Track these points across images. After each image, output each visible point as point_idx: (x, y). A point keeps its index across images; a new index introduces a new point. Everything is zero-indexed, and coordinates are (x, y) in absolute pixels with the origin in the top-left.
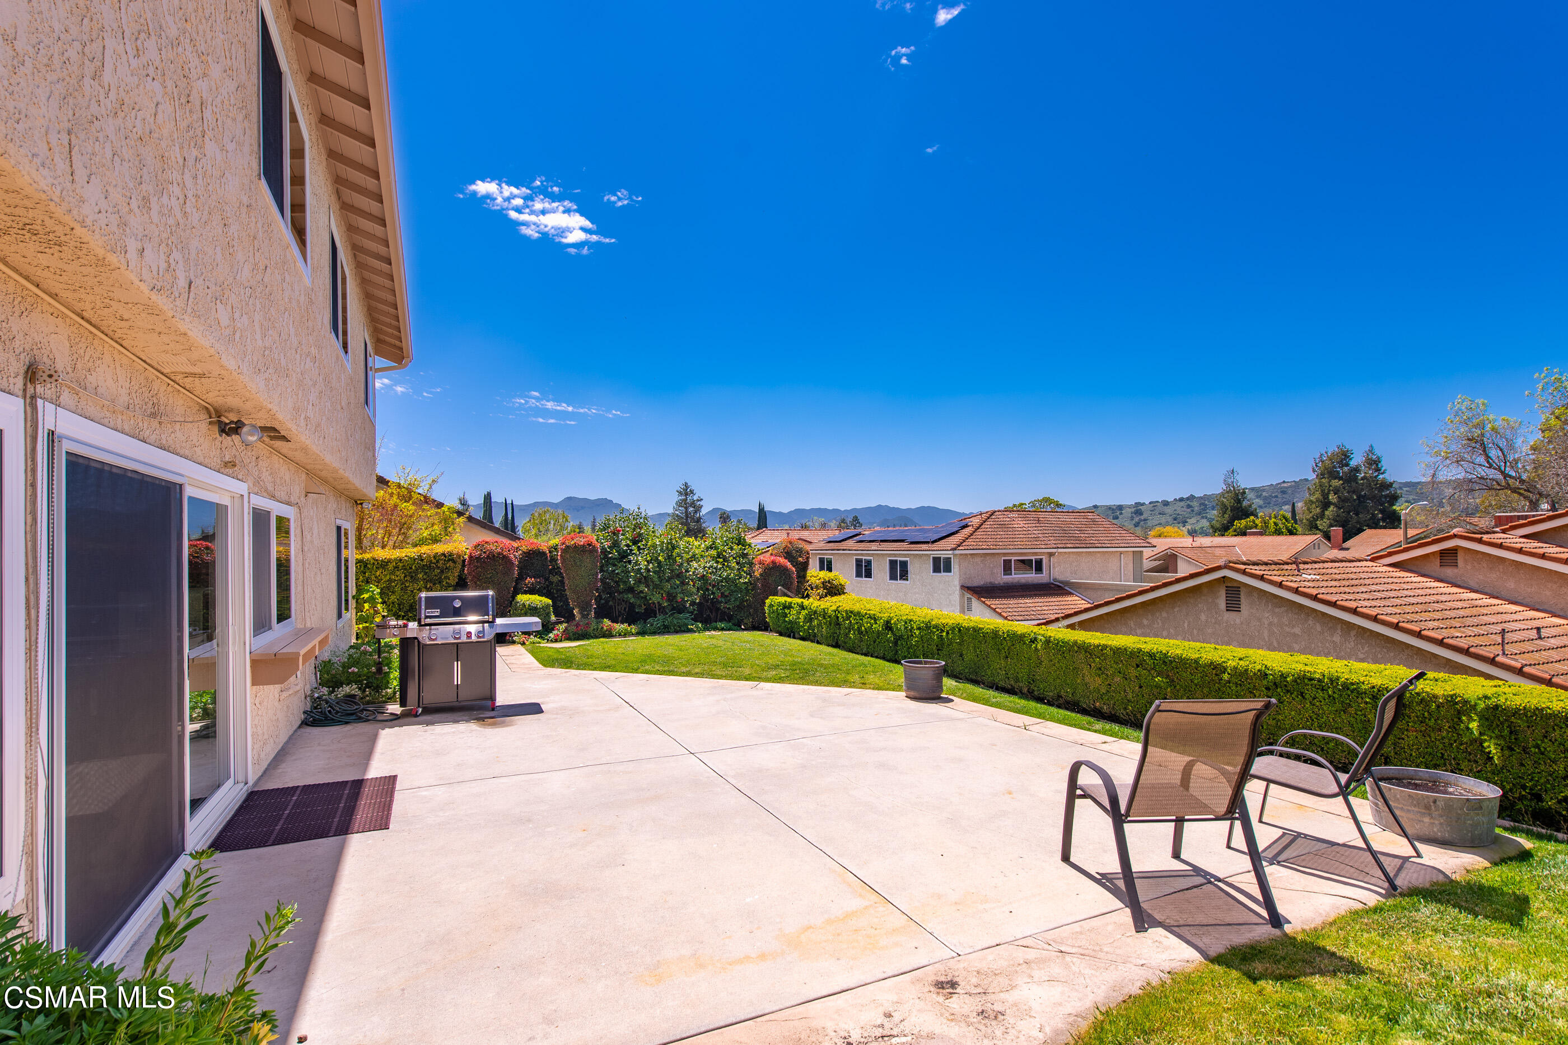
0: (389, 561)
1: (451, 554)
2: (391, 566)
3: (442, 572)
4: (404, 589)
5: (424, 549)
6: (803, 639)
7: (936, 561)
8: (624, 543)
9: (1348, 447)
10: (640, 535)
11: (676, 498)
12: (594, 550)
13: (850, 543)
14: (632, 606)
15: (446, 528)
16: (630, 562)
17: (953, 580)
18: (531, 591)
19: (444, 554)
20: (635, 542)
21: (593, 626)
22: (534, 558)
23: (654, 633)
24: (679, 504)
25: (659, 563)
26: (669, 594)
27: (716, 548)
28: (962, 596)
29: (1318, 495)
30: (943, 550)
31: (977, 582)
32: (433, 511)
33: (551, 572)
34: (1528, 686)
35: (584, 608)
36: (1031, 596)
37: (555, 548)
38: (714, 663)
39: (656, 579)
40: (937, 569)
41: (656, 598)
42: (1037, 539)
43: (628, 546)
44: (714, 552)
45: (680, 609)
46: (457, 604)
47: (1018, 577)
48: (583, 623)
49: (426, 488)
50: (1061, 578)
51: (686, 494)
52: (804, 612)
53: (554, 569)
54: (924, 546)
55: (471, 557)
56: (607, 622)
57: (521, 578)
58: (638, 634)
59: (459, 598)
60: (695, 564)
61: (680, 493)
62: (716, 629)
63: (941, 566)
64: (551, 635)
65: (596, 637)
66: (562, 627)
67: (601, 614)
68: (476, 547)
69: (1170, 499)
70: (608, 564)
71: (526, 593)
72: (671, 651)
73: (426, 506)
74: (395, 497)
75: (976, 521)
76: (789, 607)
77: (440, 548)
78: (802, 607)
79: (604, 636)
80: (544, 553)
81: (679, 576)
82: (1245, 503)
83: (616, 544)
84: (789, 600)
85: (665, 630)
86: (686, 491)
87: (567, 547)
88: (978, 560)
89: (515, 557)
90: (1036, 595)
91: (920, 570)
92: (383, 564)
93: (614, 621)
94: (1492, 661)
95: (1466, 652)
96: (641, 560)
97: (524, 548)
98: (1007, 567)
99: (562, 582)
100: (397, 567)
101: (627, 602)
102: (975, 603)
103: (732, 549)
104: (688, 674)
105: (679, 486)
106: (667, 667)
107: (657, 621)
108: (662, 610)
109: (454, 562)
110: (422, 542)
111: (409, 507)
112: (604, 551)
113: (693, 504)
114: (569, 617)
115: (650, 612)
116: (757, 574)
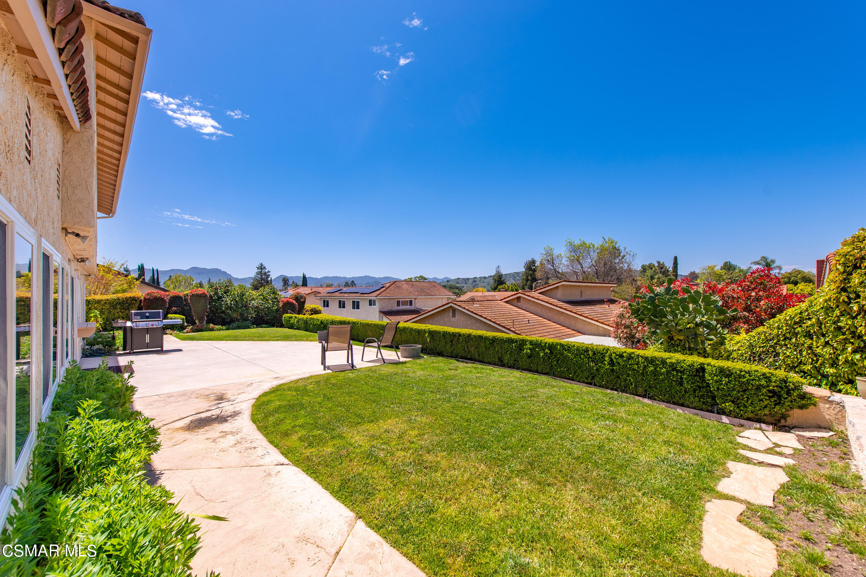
0: (102, 300)
1: (134, 297)
2: (102, 303)
3: (129, 305)
4: (110, 312)
5: (120, 295)
6: (295, 329)
7: (370, 301)
8: (220, 293)
9: (535, 259)
10: (228, 290)
11: (256, 270)
12: (206, 296)
13: (337, 294)
14: (224, 319)
15: (130, 286)
16: (223, 301)
17: (376, 308)
18: (175, 313)
19: (130, 297)
20: (225, 293)
21: (205, 326)
22: (176, 300)
23: (233, 329)
24: (258, 273)
25: (236, 301)
26: (241, 314)
27: (263, 296)
28: (380, 315)
29: (525, 277)
30: (372, 297)
31: (386, 309)
32: (123, 278)
33: (184, 305)
34: (514, 335)
35: (201, 320)
36: (406, 315)
37: (187, 295)
38: (255, 337)
39: (235, 307)
40: (370, 305)
41: (235, 315)
42: (411, 292)
43: (222, 294)
44: (262, 297)
45: (246, 319)
46: (148, 315)
47: (402, 307)
48: (200, 325)
49: (119, 267)
50: (419, 308)
51: (262, 269)
52: (296, 319)
53: (186, 304)
54: (366, 295)
55: (145, 299)
56: (211, 325)
57: (170, 307)
58: (226, 329)
59: (148, 312)
60: (253, 302)
61: (258, 268)
62: (262, 327)
63: (371, 303)
64: (185, 331)
65: (206, 331)
66: (190, 327)
67: (208, 322)
68: (147, 294)
69: (487, 276)
70: (212, 302)
71: (172, 314)
72: (238, 334)
73: (119, 276)
74: (102, 272)
75: (388, 285)
76: (291, 318)
77: (128, 295)
78: (296, 317)
79: (210, 330)
80: (181, 297)
81: (246, 306)
82: (503, 279)
83: (216, 293)
84: (292, 315)
85: (239, 328)
86: (261, 267)
87: (193, 295)
88: (386, 301)
89: (167, 299)
90: (409, 314)
91: (364, 305)
92: (99, 302)
93: (214, 324)
94: (509, 329)
95: (504, 327)
96: (228, 300)
97: (172, 295)
98: (398, 303)
99: (190, 310)
100: (106, 303)
101: (221, 317)
102: (384, 318)
103: (270, 296)
104: (243, 340)
105: (257, 264)
106: (236, 339)
107: (235, 325)
108: (238, 320)
109: (136, 300)
110: (117, 292)
111: (110, 276)
112: (211, 296)
113: (265, 274)
114: (194, 323)
115: (232, 321)
116: (280, 306)
